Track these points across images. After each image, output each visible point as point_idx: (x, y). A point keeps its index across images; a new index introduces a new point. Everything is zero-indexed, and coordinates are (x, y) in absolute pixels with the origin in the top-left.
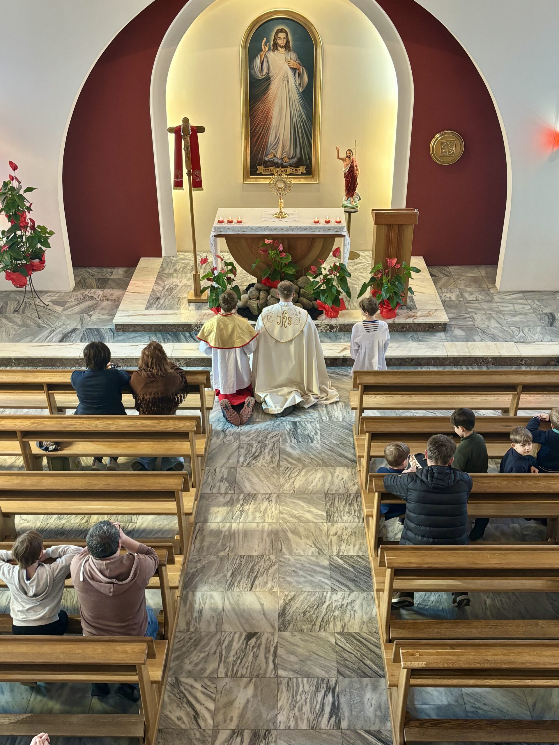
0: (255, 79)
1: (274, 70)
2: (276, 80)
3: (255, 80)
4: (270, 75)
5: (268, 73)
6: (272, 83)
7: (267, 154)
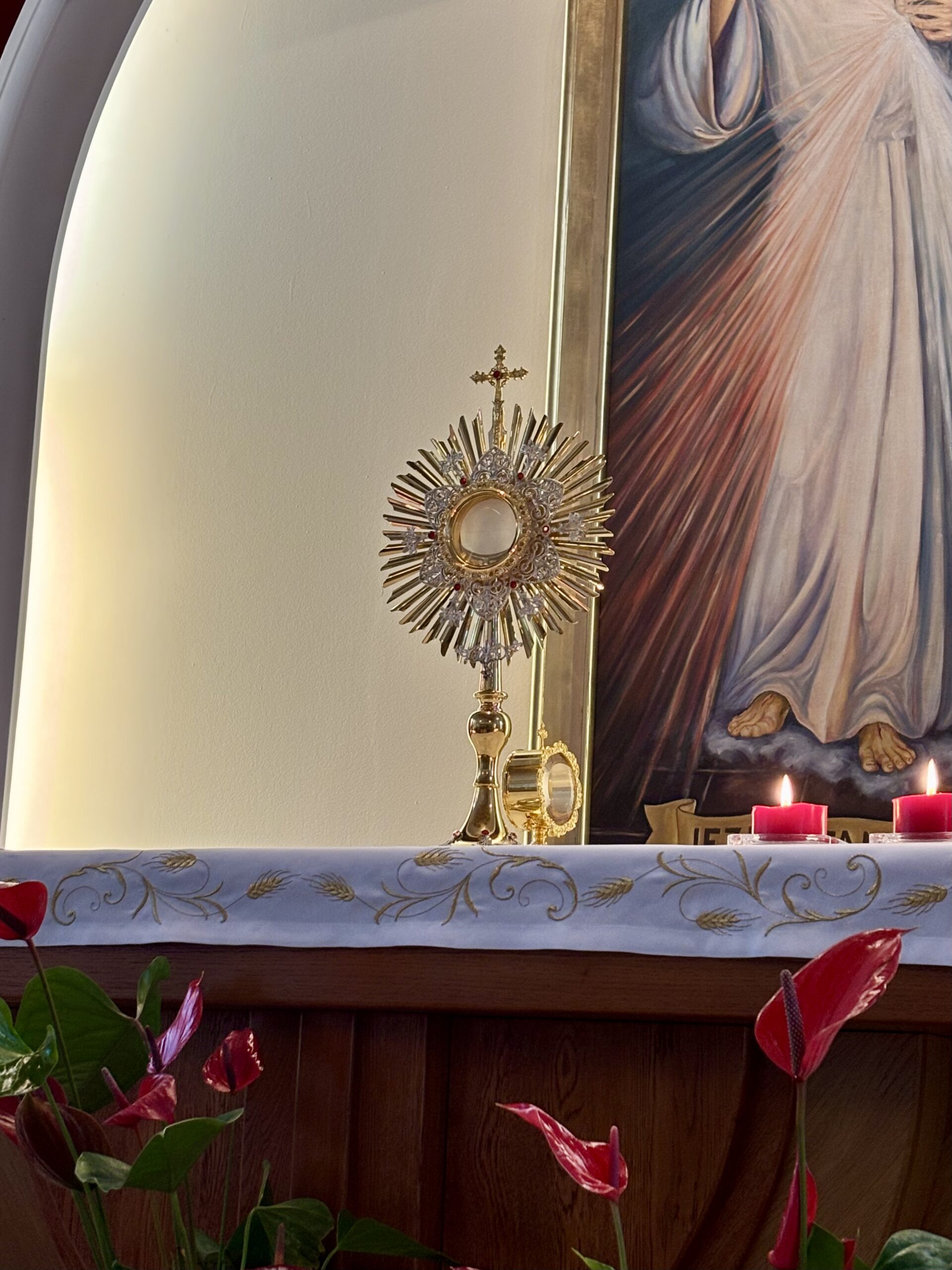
0: (666, 154)
1: (804, 80)
2: (817, 146)
3: (668, 164)
4: (779, 113)
5: (763, 105)
6: (785, 168)
7: (729, 702)
